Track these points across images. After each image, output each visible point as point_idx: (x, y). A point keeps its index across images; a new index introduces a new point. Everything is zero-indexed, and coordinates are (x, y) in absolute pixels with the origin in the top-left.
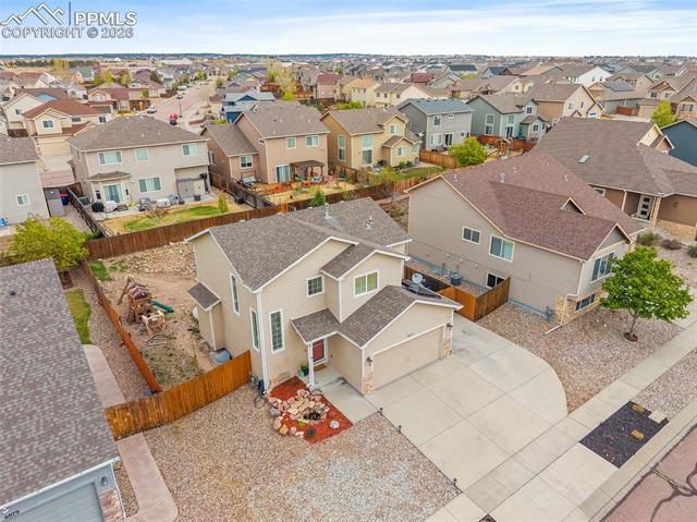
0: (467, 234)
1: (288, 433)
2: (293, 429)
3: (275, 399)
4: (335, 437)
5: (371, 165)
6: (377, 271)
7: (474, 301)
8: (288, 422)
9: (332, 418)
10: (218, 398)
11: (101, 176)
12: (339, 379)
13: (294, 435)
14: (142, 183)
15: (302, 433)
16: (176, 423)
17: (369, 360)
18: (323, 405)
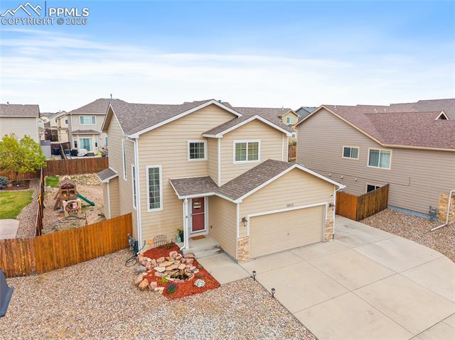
0: (347, 152)
1: (147, 288)
2: (154, 284)
3: (145, 258)
4: (198, 296)
6: (259, 141)
7: (355, 202)
8: (151, 277)
9: (200, 278)
10: (94, 257)
11: (79, 131)
12: (216, 247)
13: (153, 290)
15: (162, 289)
16: (43, 275)
17: (244, 220)
18: (193, 268)
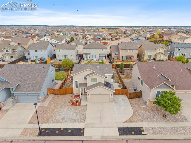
3: (73, 97)
5: (151, 59)
6: (97, 78)
7: (129, 94)
8: (72, 101)
11: (85, 53)
13: (70, 103)
14: (93, 56)
17: (88, 95)
